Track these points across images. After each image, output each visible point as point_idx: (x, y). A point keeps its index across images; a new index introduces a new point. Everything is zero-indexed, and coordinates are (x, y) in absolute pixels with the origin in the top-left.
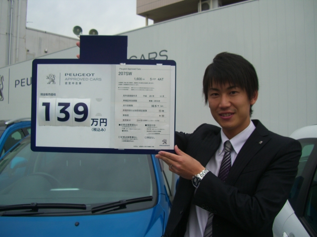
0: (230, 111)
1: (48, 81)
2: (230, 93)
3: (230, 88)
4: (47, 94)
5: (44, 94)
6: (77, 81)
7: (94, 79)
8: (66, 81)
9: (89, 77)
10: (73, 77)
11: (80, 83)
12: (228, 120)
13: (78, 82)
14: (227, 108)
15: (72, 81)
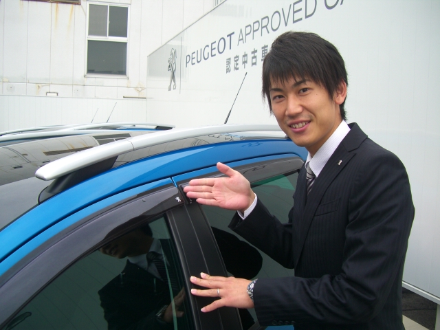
2: (299, 93)
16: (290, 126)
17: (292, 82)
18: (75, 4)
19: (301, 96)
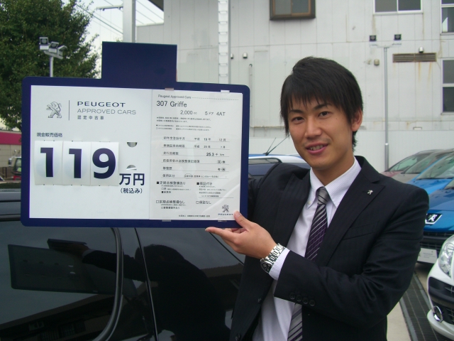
0: (320, 141)
1: (50, 112)
2: (319, 115)
3: (319, 107)
4: (47, 135)
5: (43, 135)
6: (97, 115)
7: (124, 112)
8: (79, 114)
9: (116, 109)
10: (91, 107)
11: (102, 118)
12: (318, 154)
13: (99, 116)
14: (317, 137)
15: (88, 114)
16: (308, 148)
17: (314, 104)
18: (432, 61)
19: (321, 119)
